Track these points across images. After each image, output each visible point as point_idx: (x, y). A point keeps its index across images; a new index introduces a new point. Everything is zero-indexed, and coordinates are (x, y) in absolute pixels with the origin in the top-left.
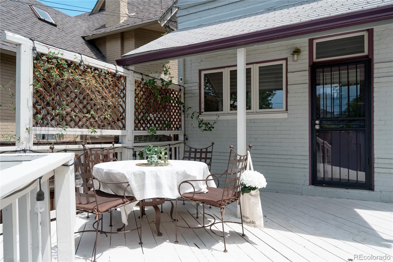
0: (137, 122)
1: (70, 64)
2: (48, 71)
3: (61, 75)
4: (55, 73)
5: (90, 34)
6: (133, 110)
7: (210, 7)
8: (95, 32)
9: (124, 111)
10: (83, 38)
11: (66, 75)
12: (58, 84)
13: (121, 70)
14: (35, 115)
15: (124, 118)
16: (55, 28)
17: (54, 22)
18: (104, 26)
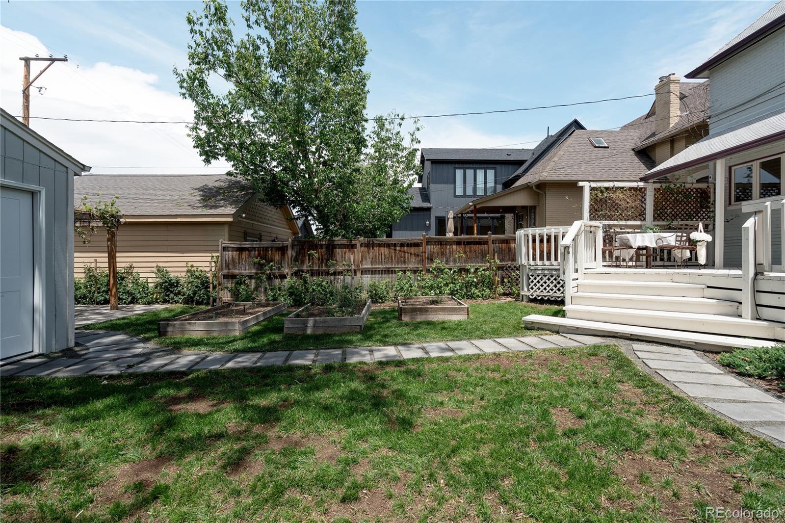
0: (656, 215)
1: (607, 189)
2: (596, 194)
3: (602, 195)
4: (600, 195)
5: (639, 144)
6: (652, 208)
7: (730, 114)
8: (644, 143)
9: (645, 209)
10: (633, 150)
11: (605, 195)
12: (601, 200)
13: (641, 184)
14: (590, 215)
15: (645, 214)
16: (608, 149)
17: (607, 145)
18: (653, 135)
